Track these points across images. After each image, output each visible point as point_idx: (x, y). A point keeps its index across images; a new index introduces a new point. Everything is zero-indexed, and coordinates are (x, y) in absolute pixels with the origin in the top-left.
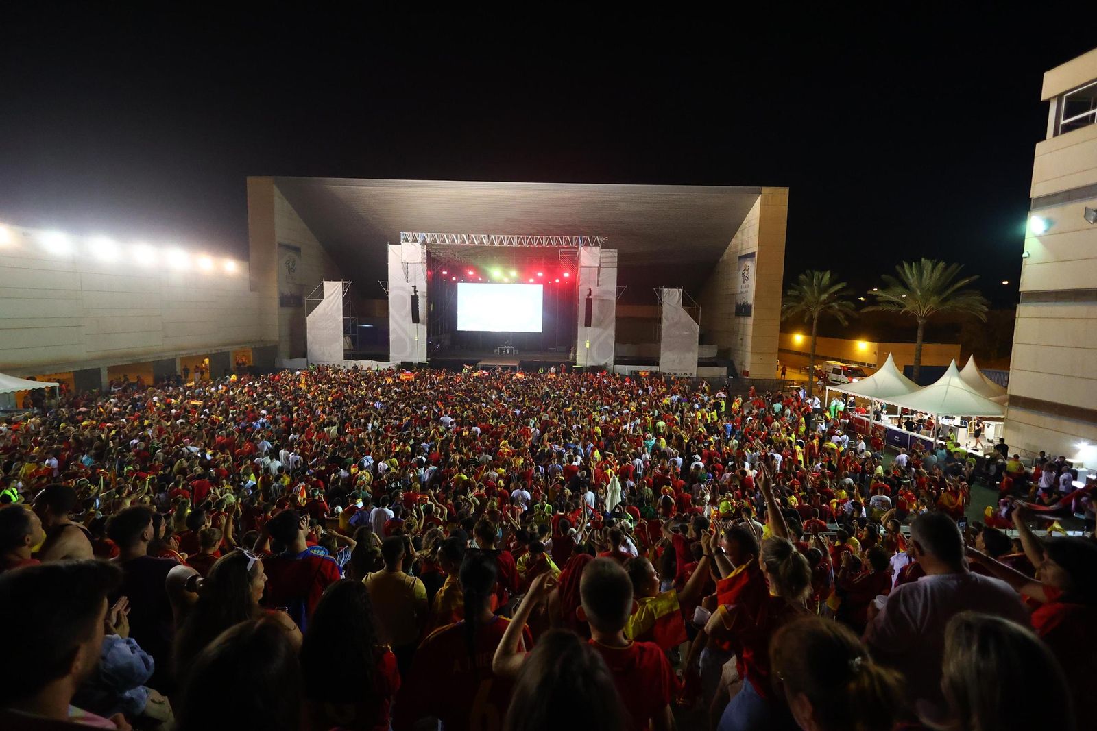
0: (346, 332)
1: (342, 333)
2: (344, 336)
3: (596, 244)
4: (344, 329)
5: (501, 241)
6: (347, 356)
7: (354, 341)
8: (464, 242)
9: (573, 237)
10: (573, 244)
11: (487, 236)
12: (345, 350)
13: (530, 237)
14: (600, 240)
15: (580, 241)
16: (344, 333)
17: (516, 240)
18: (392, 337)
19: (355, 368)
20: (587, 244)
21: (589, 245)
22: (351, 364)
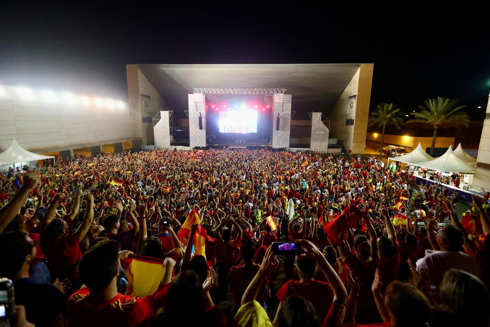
0: (171, 133)
1: (169, 134)
3: (282, 92)
5: (238, 92)
6: (172, 144)
7: (174, 137)
8: (222, 92)
9: (271, 89)
10: (271, 92)
11: (232, 89)
12: (170, 141)
13: (251, 89)
14: (284, 90)
15: (274, 91)
17: (245, 91)
18: (191, 135)
19: (175, 149)
21: (279, 93)
22: (174, 147)
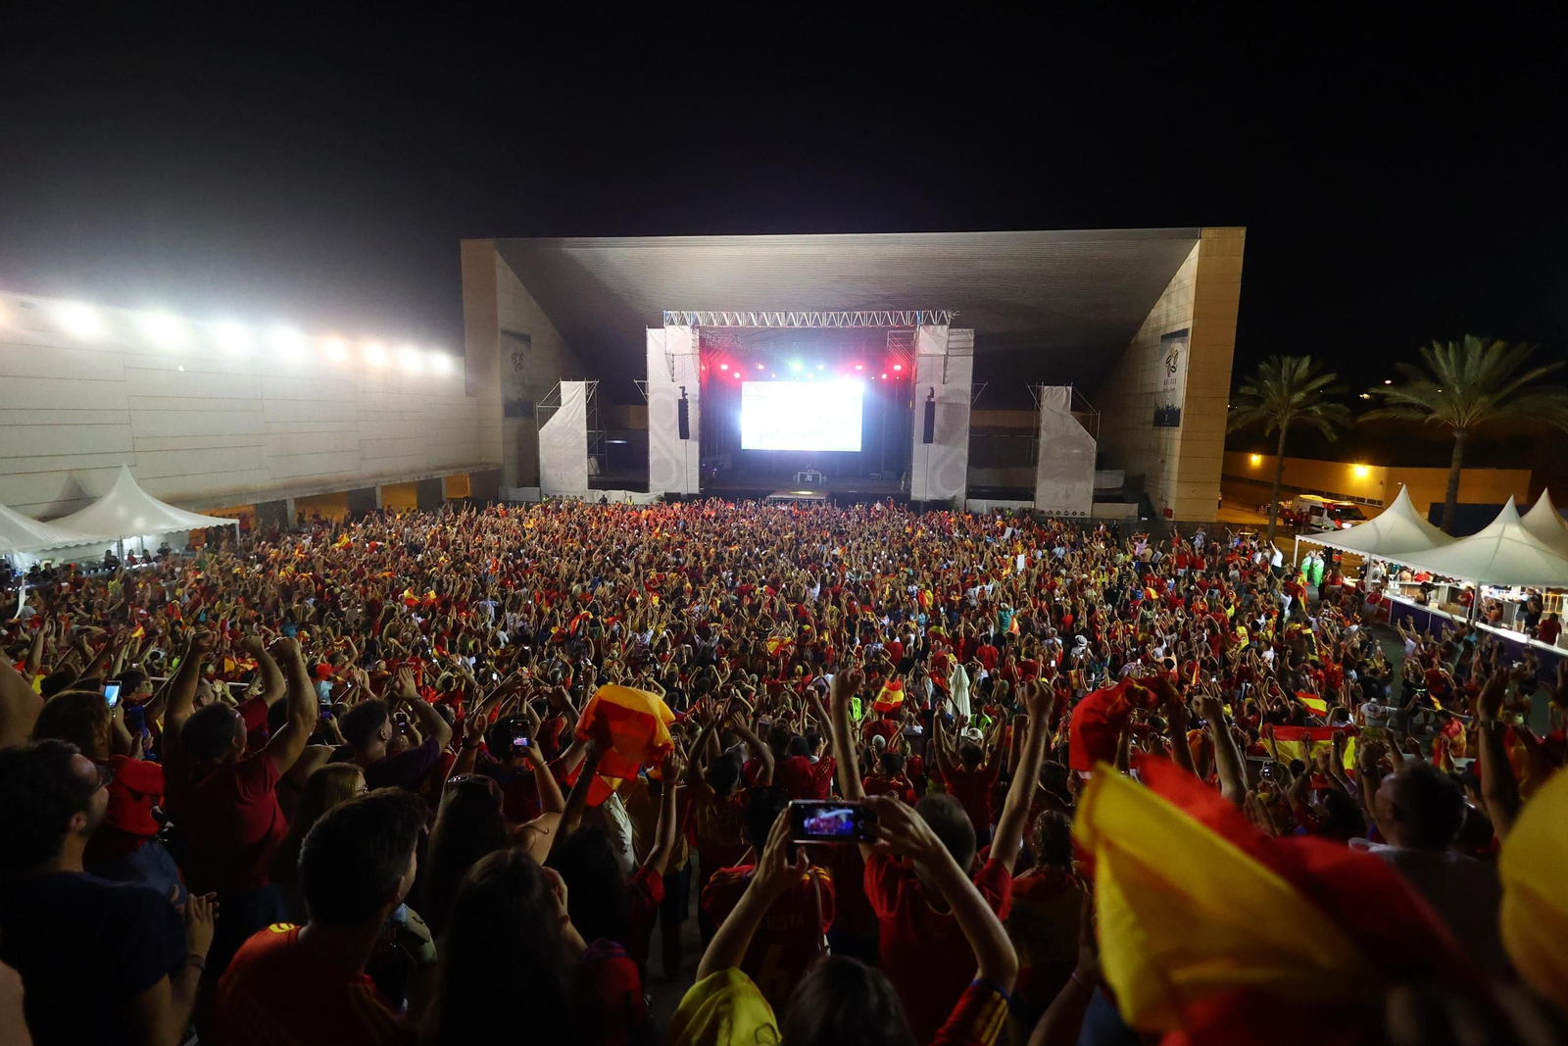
0: (591, 452)
1: (586, 453)
2: (589, 457)
3: (942, 322)
4: (588, 447)
5: (804, 321)
6: (593, 485)
7: (601, 464)
8: (751, 323)
9: (908, 313)
10: (907, 322)
11: (783, 314)
12: (589, 476)
13: (845, 313)
14: (948, 316)
15: (919, 318)
16: (589, 452)
17: (824, 318)
18: (652, 458)
19: (604, 501)
20: (929, 322)
21: (933, 324)
22: (599, 494)
